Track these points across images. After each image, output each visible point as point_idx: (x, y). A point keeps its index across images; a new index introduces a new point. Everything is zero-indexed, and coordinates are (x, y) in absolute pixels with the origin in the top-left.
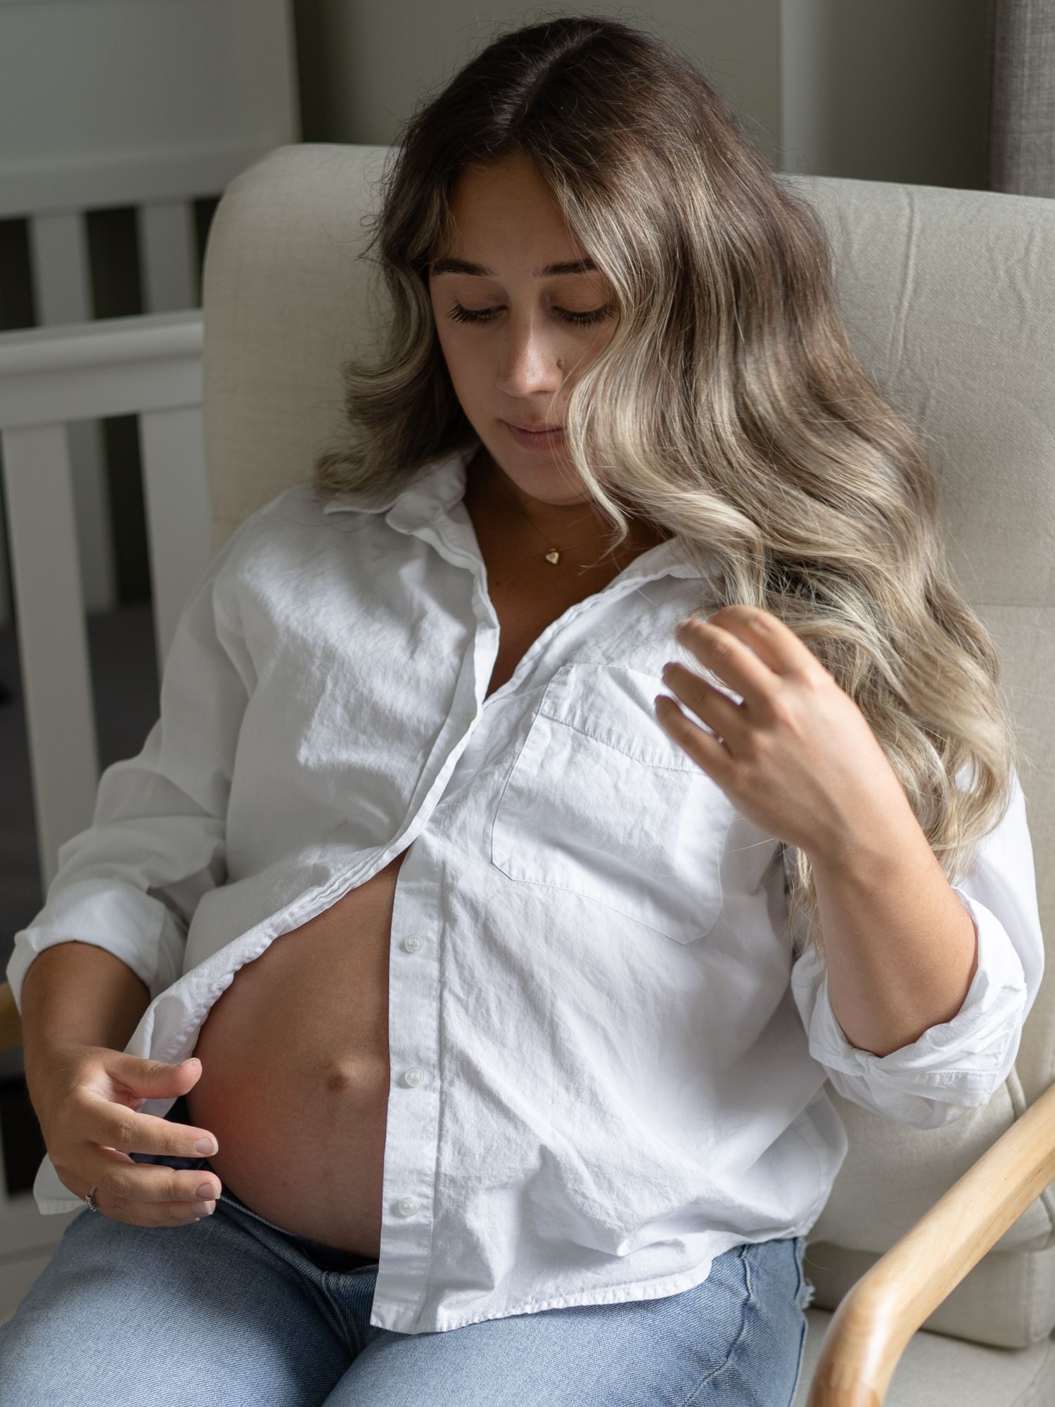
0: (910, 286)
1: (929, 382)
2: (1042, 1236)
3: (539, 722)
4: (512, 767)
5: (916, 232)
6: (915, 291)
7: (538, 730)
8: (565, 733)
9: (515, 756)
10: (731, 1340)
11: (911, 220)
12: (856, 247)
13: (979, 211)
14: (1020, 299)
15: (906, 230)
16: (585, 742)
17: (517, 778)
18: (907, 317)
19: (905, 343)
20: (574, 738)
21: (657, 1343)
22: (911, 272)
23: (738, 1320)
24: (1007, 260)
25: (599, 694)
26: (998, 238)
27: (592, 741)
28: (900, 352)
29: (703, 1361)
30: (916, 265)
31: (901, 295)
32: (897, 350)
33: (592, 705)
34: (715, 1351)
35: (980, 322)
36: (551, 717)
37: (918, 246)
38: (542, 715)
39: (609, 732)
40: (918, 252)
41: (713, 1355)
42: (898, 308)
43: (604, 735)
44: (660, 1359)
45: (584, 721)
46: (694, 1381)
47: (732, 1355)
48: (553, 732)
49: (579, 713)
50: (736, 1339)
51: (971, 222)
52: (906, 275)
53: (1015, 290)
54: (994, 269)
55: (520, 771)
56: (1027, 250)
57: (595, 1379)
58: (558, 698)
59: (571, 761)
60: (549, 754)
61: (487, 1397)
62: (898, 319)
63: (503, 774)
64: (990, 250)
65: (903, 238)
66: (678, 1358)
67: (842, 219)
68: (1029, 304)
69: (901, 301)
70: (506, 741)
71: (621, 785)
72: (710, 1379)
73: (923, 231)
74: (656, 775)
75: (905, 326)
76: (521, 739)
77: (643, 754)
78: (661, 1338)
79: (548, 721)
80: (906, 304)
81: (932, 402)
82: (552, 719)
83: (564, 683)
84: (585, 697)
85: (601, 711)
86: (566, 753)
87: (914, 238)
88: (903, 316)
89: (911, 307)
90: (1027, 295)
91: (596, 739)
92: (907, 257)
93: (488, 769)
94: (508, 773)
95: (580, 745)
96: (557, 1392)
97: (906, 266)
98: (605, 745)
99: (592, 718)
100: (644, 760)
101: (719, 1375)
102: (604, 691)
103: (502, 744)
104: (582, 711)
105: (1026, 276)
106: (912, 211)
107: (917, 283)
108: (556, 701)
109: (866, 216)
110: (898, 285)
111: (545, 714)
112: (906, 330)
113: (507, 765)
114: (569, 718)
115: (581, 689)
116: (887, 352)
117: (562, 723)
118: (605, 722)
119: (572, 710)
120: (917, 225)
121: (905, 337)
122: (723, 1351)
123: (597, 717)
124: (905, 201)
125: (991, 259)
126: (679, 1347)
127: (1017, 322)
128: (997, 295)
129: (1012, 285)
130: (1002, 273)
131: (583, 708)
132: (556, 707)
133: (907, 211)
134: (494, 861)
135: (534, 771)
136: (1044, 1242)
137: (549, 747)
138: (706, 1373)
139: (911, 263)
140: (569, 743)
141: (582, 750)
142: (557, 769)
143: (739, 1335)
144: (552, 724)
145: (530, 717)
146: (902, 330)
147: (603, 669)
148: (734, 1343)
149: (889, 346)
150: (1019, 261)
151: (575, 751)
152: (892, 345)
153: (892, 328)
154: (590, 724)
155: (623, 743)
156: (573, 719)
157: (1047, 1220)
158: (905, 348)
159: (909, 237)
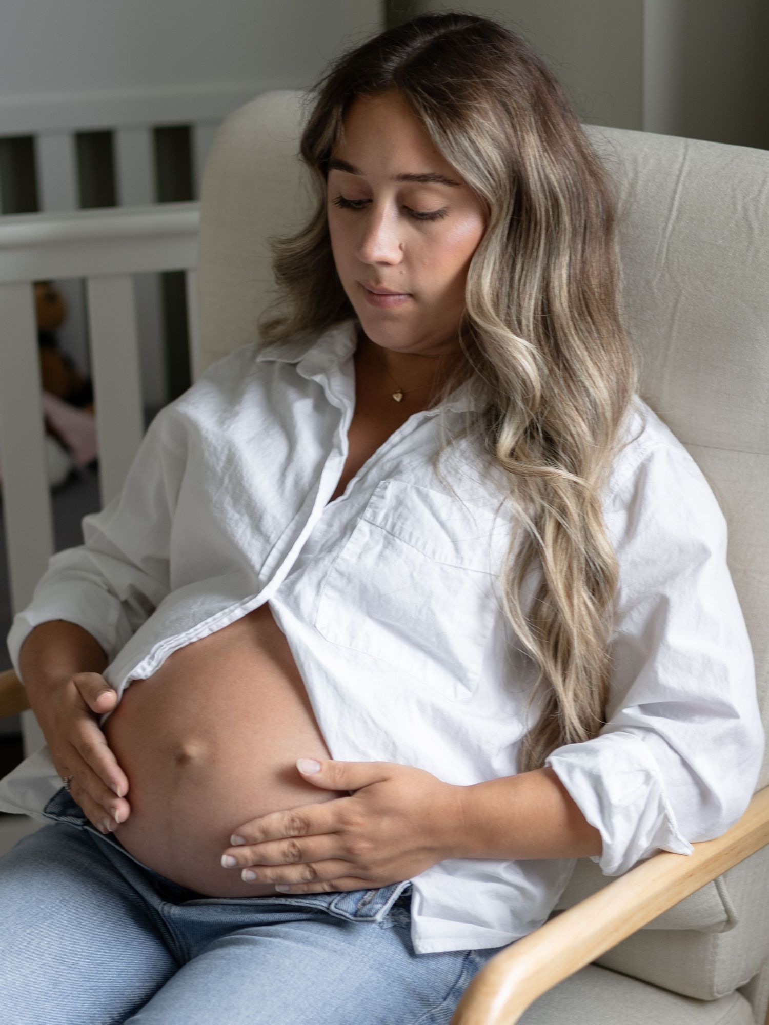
0: (674, 213)
1: (682, 285)
2: (720, 923)
3: (362, 525)
4: (338, 556)
5: (684, 174)
6: (678, 217)
7: (360, 530)
8: (380, 534)
9: (342, 548)
10: (450, 985)
11: (682, 165)
12: (640, 183)
13: (732, 161)
14: (751, 228)
15: (677, 172)
16: (392, 541)
17: (341, 565)
18: (670, 236)
19: (667, 254)
20: (386, 538)
21: (389, 985)
22: (676, 203)
23: (458, 971)
24: (744, 197)
25: (406, 507)
26: (741, 182)
27: (398, 541)
28: (663, 261)
29: (424, 1000)
30: (681, 198)
31: (668, 219)
32: (661, 259)
33: (400, 515)
34: (435, 994)
35: (720, 242)
36: (371, 521)
37: (684, 185)
38: (365, 520)
39: (411, 535)
40: (683, 189)
41: (432, 996)
42: (665, 229)
43: (407, 538)
44: (389, 997)
45: (394, 526)
46: (415, 1016)
47: (450, 996)
48: (371, 533)
49: (390, 520)
50: (455, 985)
51: (724, 169)
52: (672, 205)
53: (747, 220)
54: (735, 204)
55: (343, 559)
56: (760, 191)
57: (334, 1008)
58: (377, 508)
59: (381, 555)
60: (366, 549)
61: (248, 1016)
62: (664, 237)
63: (331, 560)
64: (734, 190)
65: (674, 178)
66: (405, 997)
67: (635, 161)
68: (756, 231)
69: (667, 223)
70: (338, 536)
71: (415, 575)
72: (428, 1015)
73: (689, 174)
74: (442, 569)
75: (668, 243)
76: (347, 536)
77: (434, 553)
78: (393, 981)
79: (369, 525)
80: (670, 226)
81: (683, 298)
82: (371, 523)
83: (383, 497)
84: (396, 509)
85: (406, 519)
86: (379, 548)
87: (682, 178)
88: (667, 235)
89: (674, 229)
90: (755, 225)
91: (400, 539)
92: (675, 192)
93: (321, 555)
94: (334, 560)
95: (389, 543)
96: (302, 1017)
97: (673, 198)
98: (406, 545)
99: (399, 524)
100: (434, 558)
101: (436, 1012)
102: (409, 504)
103: (334, 539)
104: (393, 519)
105: (756, 211)
106: (685, 159)
107: (680, 211)
108: (376, 510)
109: (651, 161)
110: (666, 212)
111: (367, 519)
112: (668, 246)
113: (334, 554)
114: (383, 523)
115: (394, 502)
116: (654, 260)
117: (377, 526)
118: (408, 528)
119: (386, 518)
120: (686, 169)
121: (668, 250)
122: (443, 993)
123: (403, 524)
124: (681, 151)
125: (734, 197)
126: (406, 989)
127: (746, 244)
128: (734, 223)
129: (746, 217)
130: (739, 208)
131: (393, 516)
132: (375, 515)
133: (681, 158)
134: (317, 626)
135: (354, 560)
136: (722, 927)
137: (367, 544)
138: (425, 1010)
139: (677, 196)
140: (382, 542)
141: (390, 547)
142: (370, 560)
143: (457, 981)
144: (371, 527)
145: (356, 520)
146: (666, 245)
147: (412, 487)
148: (453, 988)
149: (656, 256)
150: (753, 200)
151: (385, 547)
152: (658, 255)
153: (659, 243)
154: (397, 528)
155: (420, 544)
156: (386, 524)
157: (724, 912)
158: (667, 258)
159: (679, 177)
